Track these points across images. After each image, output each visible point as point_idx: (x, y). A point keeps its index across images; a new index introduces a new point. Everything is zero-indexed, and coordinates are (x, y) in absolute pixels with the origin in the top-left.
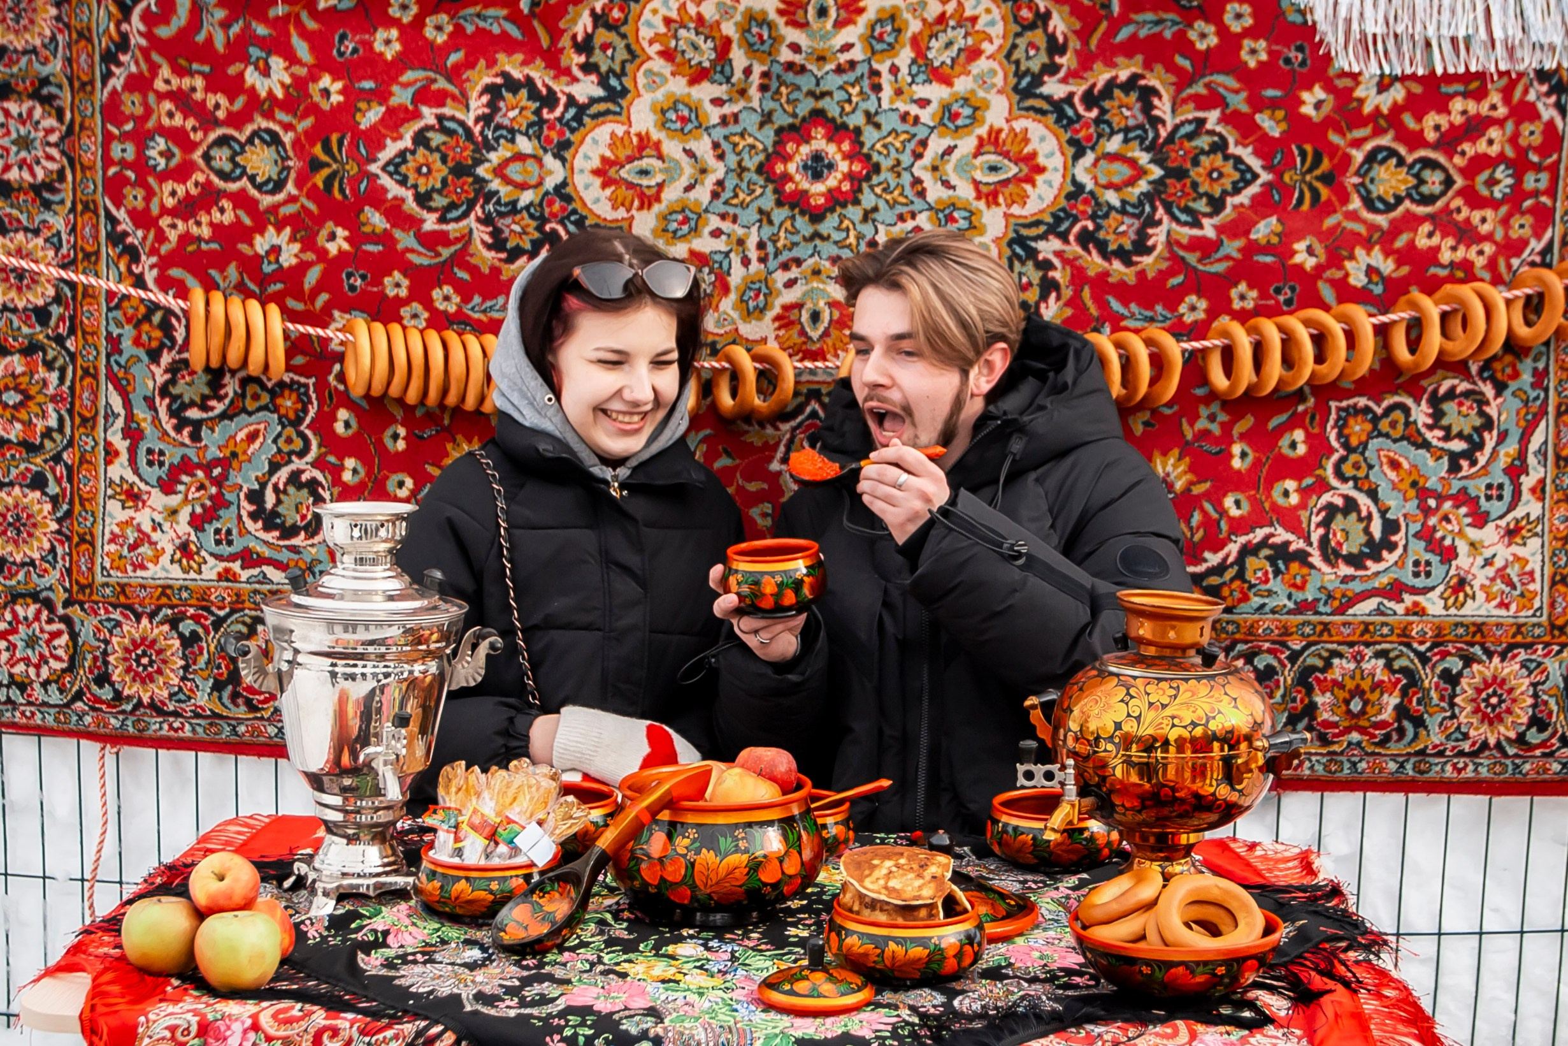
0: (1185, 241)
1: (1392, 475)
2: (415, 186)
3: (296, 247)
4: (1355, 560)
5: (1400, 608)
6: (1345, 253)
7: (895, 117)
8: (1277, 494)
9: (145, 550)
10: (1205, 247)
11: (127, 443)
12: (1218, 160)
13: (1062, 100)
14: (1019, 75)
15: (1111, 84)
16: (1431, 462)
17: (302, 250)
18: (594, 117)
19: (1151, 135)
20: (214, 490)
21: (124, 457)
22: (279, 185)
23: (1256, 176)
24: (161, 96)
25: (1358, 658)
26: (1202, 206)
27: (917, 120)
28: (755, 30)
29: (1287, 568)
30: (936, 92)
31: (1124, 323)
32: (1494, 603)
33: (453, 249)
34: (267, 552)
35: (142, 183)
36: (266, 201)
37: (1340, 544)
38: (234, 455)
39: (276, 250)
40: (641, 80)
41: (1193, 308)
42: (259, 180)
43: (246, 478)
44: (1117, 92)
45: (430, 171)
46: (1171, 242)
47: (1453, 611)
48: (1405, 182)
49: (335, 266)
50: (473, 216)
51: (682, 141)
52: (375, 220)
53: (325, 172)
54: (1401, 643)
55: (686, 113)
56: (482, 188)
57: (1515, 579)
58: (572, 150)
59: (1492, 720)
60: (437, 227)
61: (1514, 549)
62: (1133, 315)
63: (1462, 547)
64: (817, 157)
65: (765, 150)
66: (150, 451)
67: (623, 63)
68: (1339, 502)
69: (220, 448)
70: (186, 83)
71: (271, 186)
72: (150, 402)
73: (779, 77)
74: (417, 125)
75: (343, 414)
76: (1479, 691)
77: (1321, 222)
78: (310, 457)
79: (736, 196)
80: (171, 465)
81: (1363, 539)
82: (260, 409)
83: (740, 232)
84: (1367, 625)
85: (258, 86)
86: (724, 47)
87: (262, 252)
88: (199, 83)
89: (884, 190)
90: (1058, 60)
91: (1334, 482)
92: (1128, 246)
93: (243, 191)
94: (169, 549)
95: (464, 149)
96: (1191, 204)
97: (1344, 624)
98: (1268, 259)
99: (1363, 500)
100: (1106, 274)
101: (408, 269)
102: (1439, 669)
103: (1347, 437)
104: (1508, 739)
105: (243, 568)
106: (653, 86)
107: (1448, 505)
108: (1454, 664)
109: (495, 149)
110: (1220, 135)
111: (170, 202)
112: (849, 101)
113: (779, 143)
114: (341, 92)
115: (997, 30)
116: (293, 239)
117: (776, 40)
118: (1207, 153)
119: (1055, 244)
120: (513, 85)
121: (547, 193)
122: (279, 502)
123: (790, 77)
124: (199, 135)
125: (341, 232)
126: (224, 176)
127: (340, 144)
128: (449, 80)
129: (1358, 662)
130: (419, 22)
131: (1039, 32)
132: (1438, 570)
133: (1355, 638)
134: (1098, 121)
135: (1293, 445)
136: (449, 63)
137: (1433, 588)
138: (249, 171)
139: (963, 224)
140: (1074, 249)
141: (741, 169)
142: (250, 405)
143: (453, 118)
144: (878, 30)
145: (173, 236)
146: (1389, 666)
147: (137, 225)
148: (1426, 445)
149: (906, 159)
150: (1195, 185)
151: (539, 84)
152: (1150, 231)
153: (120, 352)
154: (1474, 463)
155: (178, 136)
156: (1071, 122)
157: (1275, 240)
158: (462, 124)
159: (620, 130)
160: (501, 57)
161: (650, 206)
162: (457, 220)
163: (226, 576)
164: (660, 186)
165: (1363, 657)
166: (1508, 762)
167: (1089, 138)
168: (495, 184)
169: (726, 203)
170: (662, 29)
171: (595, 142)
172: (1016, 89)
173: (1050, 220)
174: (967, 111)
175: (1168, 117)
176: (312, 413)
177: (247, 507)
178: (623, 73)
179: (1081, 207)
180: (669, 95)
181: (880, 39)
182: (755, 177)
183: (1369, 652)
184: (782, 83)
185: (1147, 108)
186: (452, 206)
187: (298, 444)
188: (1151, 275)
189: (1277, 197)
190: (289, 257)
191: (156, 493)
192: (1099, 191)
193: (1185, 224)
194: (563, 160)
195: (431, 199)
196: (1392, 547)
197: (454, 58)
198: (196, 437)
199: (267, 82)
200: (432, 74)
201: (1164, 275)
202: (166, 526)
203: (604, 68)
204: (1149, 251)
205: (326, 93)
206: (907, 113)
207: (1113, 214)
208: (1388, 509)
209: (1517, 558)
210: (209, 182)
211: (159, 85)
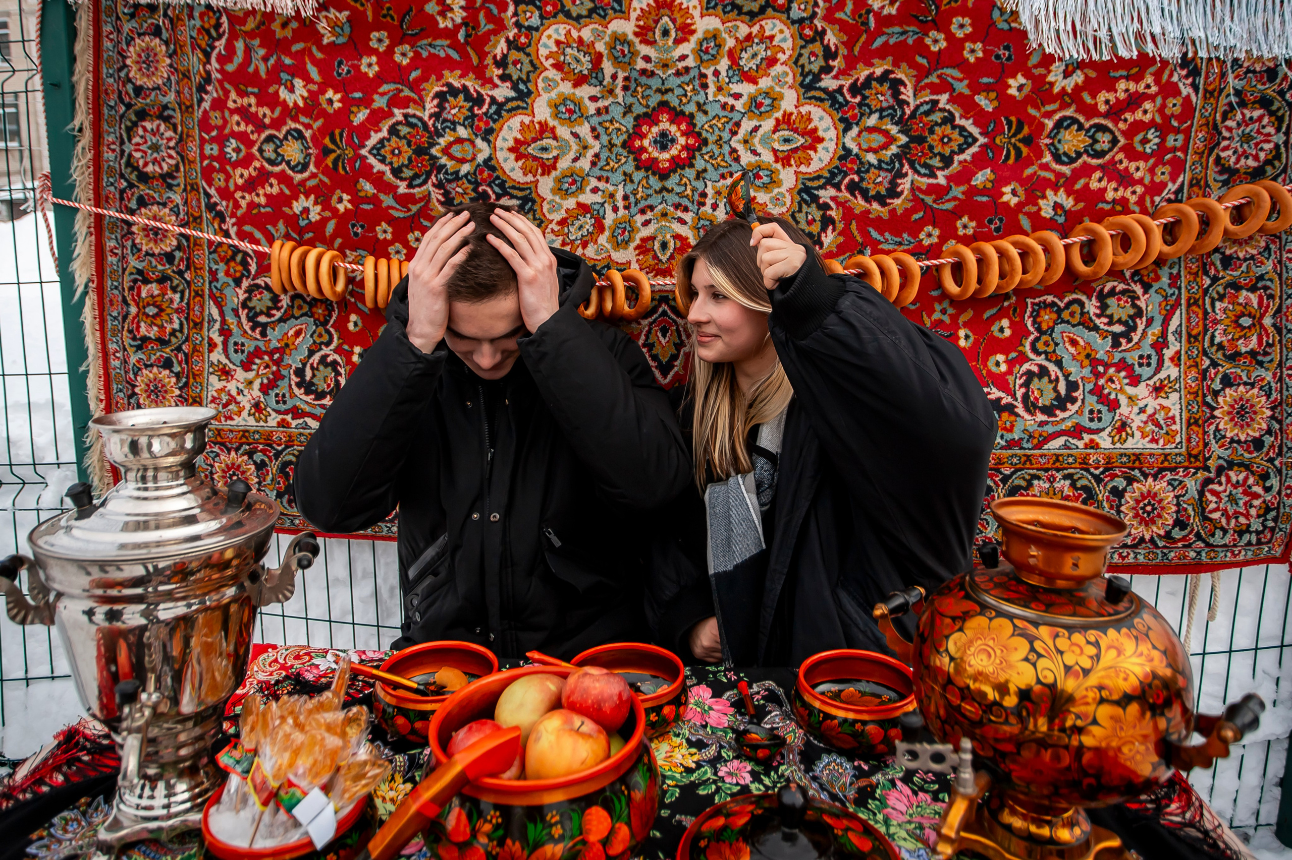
0: (924, 187)
1: (1072, 350)
2: (391, 163)
3: (318, 208)
4: (1048, 410)
5: (1081, 444)
6: (1039, 194)
7: (718, 106)
8: (991, 364)
9: (232, 407)
10: (939, 192)
11: (222, 338)
12: (948, 129)
13: (835, 91)
14: (804, 75)
15: (870, 78)
16: (1099, 341)
17: (323, 210)
18: (509, 111)
19: (899, 113)
20: (274, 368)
21: (220, 348)
22: (305, 167)
23: (975, 140)
24: (232, 112)
25: (1051, 480)
26: (936, 162)
27: (733, 107)
28: (619, 47)
29: (1000, 417)
30: (746, 89)
31: (880, 247)
32: (1147, 439)
33: (419, 206)
34: (308, 409)
35: (223, 170)
36: (298, 177)
37: (1036, 399)
38: (287, 345)
39: (306, 211)
40: (541, 84)
41: (929, 235)
42: (292, 163)
43: (294, 360)
44: (874, 83)
45: (400, 152)
46: (914, 189)
47: (1118, 445)
48: (1083, 141)
49: (344, 219)
50: (430, 182)
51: (569, 127)
52: (367, 188)
53: (333, 156)
54: (1081, 469)
55: (572, 107)
56: (435, 163)
57: (1162, 422)
58: (494, 135)
59: (1148, 522)
60: (406, 191)
61: (1160, 401)
62: (887, 240)
63: (1123, 400)
64: (664, 134)
65: (627, 131)
66: (236, 344)
67: (528, 73)
68: (1035, 369)
69: (278, 341)
70: (246, 101)
71: (300, 167)
72: (235, 312)
73: (636, 80)
74: (391, 122)
75: (353, 317)
76: (1137, 502)
77: (1022, 172)
78: (332, 347)
79: (608, 164)
80: (249, 353)
81: (1053, 395)
82: (302, 316)
83: (611, 188)
84: (1057, 456)
85: (288, 100)
86: (597, 60)
87: (298, 213)
88: (253, 100)
89: (711, 157)
90: (831, 63)
91: (1031, 356)
92: (883, 192)
93: (283, 171)
94: (248, 406)
95: (423, 136)
96: (928, 161)
97: (1041, 456)
98: (985, 199)
99: (1052, 368)
100: (868, 212)
101: (391, 221)
102: (1109, 487)
103: (1040, 324)
104: (1159, 536)
105: (293, 419)
106: (549, 88)
107: (1112, 370)
108: (1120, 483)
109: (443, 136)
110: (949, 111)
111: (240, 182)
112: (686, 95)
113: (637, 127)
114: (340, 101)
115: (788, 45)
116: (316, 203)
117: (634, 54)
118: (940, 125)
119: (832, 192)
120: (454, 91)
121: (479, 165)
122: (314, 376)
123: (643, 80)
124: (256, 135)
125: (346, 197)
126: (272, 162)
127: (341, 136)
128: (411, 89)
129: (1052, 483)
130: (390, 50)
131: (818, 44)
132: (1106, 416)
133: (1049, 466)
134: (860, 105)
135: (1002, 330)
136: (411, 78)
137: (1103, 429)
138: (286, 158)
139: (766, 180)
140: (845, 195)
141: (611, 145)
142: (297, 313)
143: (414, 116)
144: (705, 45)
145: (243, 203)
146: (1073, 485)
147: (222, 198)
148: (1096, 328)
149: (726, 135)
150: (931, 148)
151: (472, 90)
152: (899, 181)
153: (217, 280)
154: (1130, 340)
155: (242, 137)
156: (841, 106)
157: (989, 185)
158: (420, 119)
159: (527, 120)
160: (446, 73)
161: (549, 174)
162: (420, 186)
163: (283, 424)
164: (556, 158)
165: (1055, 479)
166: (1158, 551)
167: (854, 116)
168: (444, 160)
169: (601, 169)
170: (555, 49)
171: (510, 128)
172: (802, 85)
173: (828, 175)
174: (767, 101)
175: (911, 100)
176: (334, 318)
177: (294, 379)
178: (528, 80)
179: (849, 166)
180: (560, 95)
181: (706, 52)
182: (621, 150)
183: (1059, 475)
184: (638, 84)
185: (896, 94)
186: (416, 176)
187: (326, 338)
188: (899, 212)
189: (991, 155)
190: (315, 214)
191: (239, 370)
192: (862, 154)
193: (924, 175)
194: (489, 142)
195: (402, 172)
196: (1074, 401)
197: (414, 74)
198: (264, 334)
199: (293, 97)
200: (400, 86)
201: (908, 212)
202: (246, 392)
203: (515, 77)
204: (898, 195)
205: (330, 102)
206: (726, 104)
207: (873, 169)
208: (1069, 375)
209: (1163, 408)
210: (262, 166)
211: (231, 105)
